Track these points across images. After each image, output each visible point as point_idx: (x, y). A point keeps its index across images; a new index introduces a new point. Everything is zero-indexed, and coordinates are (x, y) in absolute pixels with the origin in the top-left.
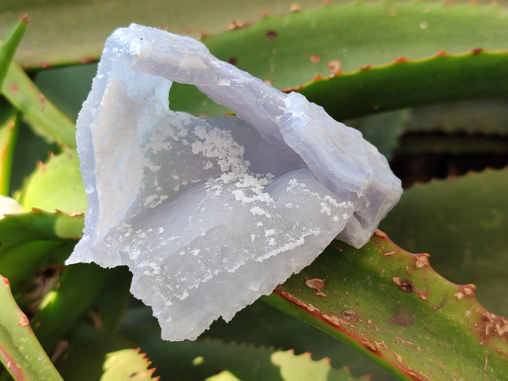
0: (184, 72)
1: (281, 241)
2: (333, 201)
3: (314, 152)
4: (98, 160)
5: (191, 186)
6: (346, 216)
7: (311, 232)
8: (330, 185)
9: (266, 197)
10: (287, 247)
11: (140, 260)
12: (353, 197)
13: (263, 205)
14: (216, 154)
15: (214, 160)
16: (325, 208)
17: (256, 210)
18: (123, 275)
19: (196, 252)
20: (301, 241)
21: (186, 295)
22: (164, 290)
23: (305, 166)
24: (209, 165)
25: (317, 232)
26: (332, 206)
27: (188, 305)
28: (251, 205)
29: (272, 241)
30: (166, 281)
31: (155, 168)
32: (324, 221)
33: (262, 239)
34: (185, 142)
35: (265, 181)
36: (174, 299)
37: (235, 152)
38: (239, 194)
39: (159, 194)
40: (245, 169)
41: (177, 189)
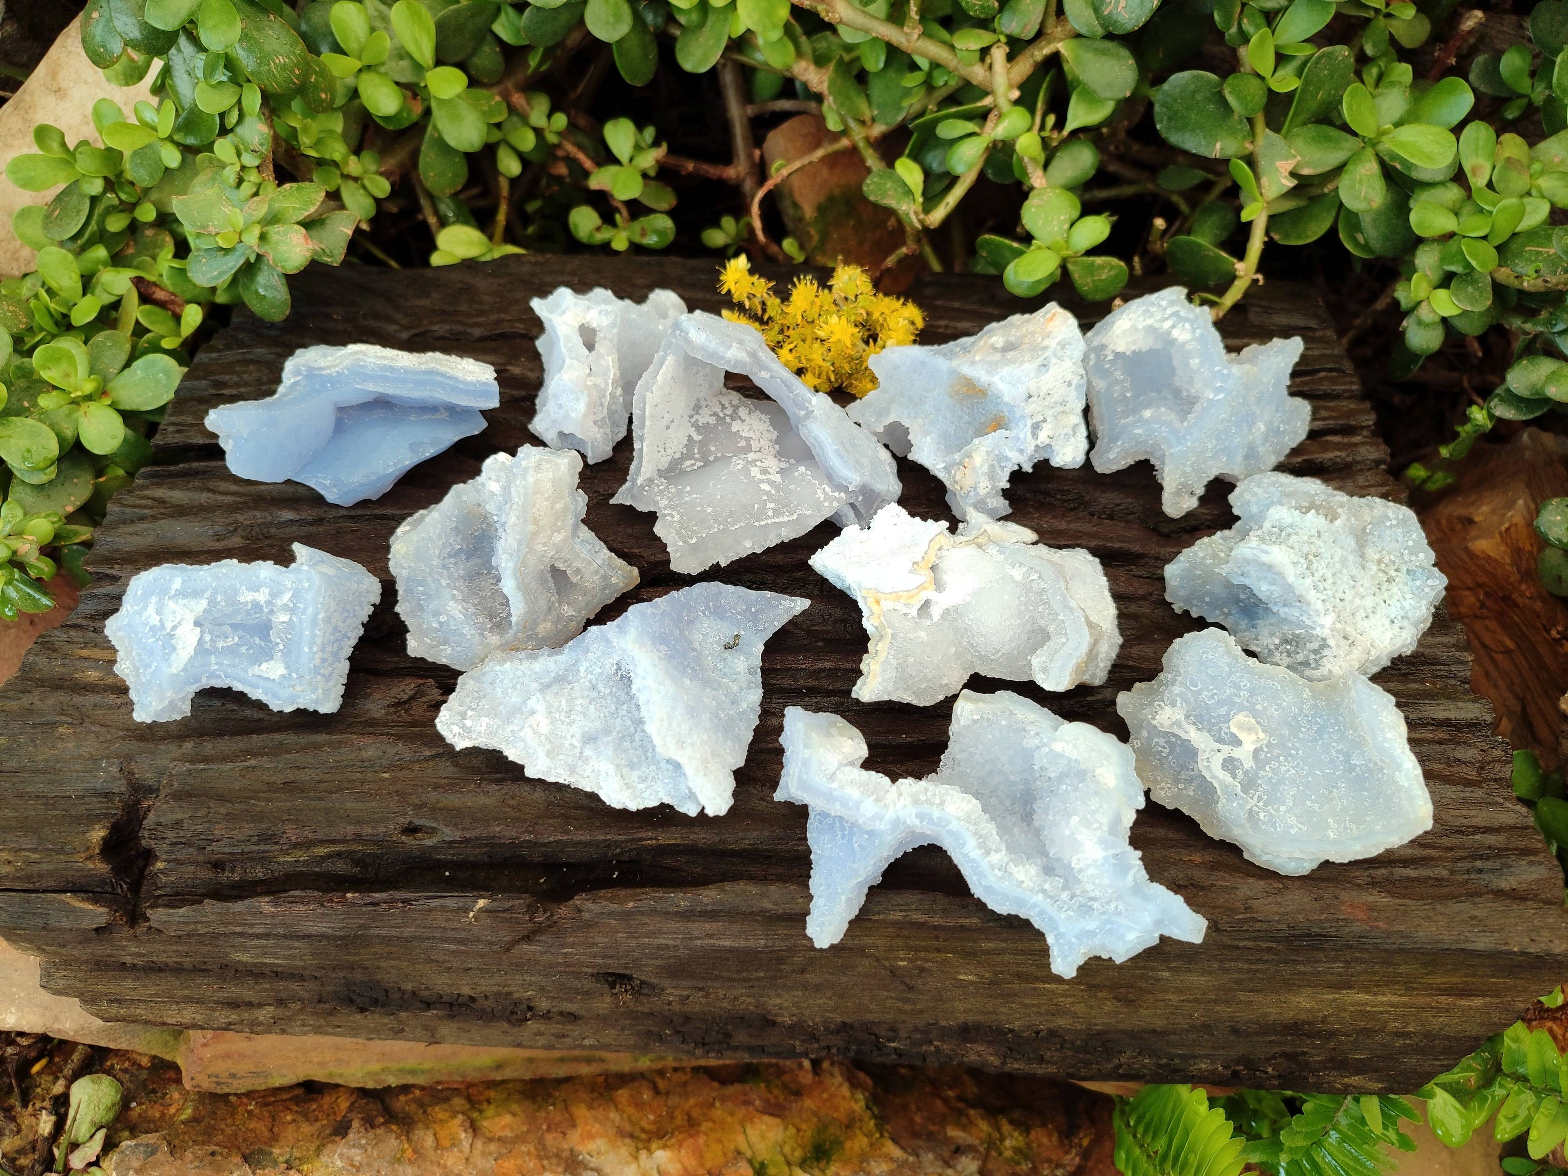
0: (729, 361)
1: (777, 513)
2: (828, 490)
3: (821, 447)
4: (648, 423)
5: (723, 457)
6: (835, 504)
7: (804, 511)
8: (830, 477)
9: (777, 478)
10: (781, 519)
11: (666, 508)
12: (845, 489)
13: (771, 483)
14: (751, 434)
15: (748, 440)
16: (820, 495)
17: (766, 487)
18: (651, 517)
19: (709, 510)
20: (795, 517)
21: (694, 540)
22: (678, 533)
23: (813, 457)
24: (743, 443)
25: (808, 513)
26: (826, 494)
27: (694, 548)
28: (762, 481)
29: (770, 513)
30: (682, 527)
31: (697, 438)
32: (818, 506)
33: (763, 510)
34: (728, 419)
35: (783, 465)
36: (685, 542)
37: (768, 435)
38: (755, 471)
39: (696, 460)
40: (773, 452)
41: (711, 459)
